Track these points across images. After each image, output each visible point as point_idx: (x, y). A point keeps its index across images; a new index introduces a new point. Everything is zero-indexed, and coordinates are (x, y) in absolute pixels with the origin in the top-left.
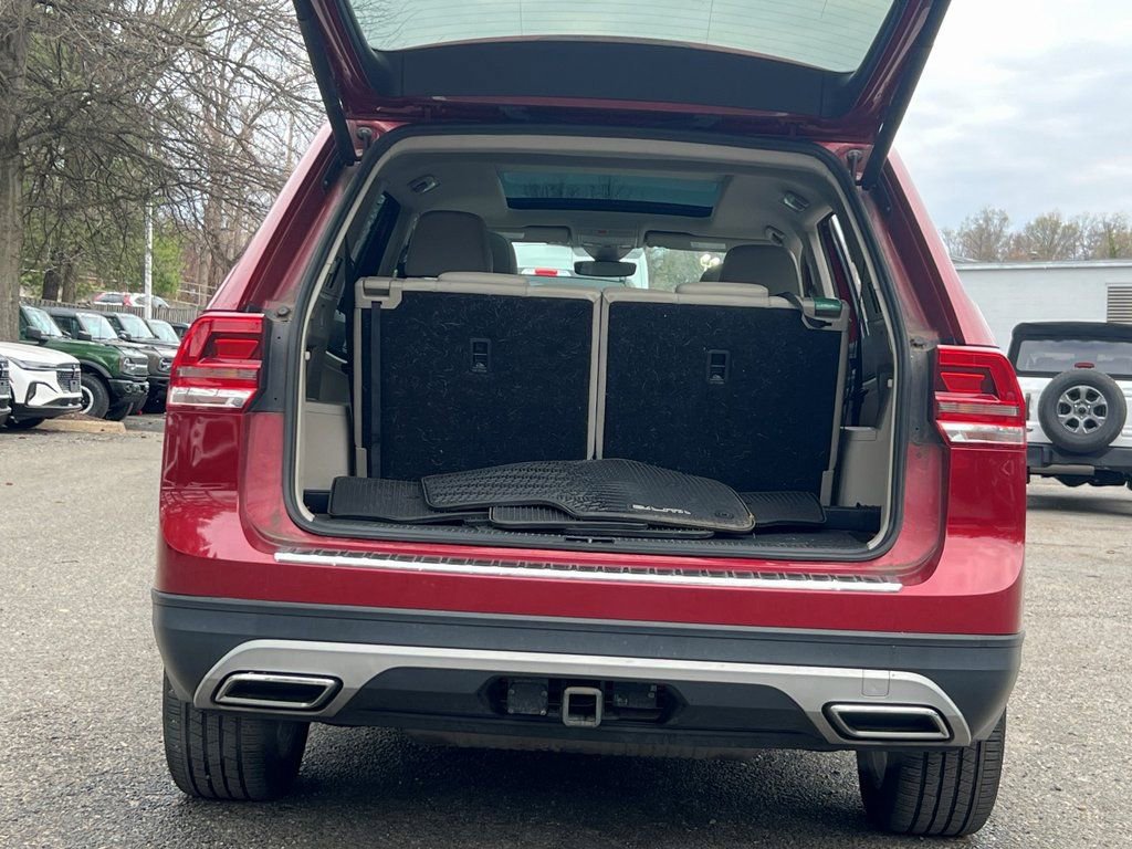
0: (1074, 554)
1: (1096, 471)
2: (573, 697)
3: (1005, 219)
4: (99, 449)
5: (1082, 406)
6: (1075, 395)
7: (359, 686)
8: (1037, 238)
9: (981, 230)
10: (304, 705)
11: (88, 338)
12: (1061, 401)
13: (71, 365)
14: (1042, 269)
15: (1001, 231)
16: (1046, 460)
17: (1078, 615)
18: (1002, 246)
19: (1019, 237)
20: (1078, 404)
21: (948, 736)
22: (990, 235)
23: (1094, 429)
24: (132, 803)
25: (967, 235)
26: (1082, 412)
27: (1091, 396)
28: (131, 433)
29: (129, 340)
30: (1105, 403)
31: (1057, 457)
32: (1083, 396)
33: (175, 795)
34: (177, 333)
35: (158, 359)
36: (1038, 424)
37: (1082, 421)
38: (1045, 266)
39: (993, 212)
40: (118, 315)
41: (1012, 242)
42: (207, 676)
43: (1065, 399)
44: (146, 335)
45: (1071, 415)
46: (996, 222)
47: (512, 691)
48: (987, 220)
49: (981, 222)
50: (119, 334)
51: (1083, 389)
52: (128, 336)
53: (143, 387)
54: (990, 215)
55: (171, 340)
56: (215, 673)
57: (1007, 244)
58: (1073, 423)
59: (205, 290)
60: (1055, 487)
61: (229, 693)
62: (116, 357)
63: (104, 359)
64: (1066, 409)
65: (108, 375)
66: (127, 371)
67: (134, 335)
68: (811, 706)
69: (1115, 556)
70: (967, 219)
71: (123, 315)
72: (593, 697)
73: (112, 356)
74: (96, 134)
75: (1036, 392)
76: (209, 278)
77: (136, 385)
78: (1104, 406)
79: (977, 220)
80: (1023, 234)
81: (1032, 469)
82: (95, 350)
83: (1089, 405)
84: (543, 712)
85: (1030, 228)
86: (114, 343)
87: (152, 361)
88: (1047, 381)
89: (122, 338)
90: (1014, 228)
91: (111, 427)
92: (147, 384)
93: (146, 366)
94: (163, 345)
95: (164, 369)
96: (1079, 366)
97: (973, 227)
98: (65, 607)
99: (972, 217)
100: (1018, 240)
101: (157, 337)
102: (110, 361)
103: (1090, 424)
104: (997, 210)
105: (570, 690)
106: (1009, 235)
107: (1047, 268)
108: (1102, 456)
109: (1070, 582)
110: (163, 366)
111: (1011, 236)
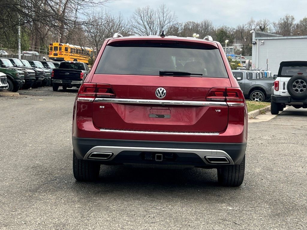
0: (291, 128)
1: (304, 104)
2: (157, 156)
3: (293, 19)
4: (16, 102)
5: (299, 85)
6: (297, 82)
7: (117, 154)
8: (303, 25)
9: (285, 23)
10: (106, 158)
11: (5, 67)
12: (293, 84)
13: (4, 76)
14: (300, 38)
15: (292, 23)
16: (289, 101)
17: (284, 143)
18: (292, 27)
19: (298, 24)
20: (298, 85)
21: (229, 162)
22: (288, 24)
23: (302, 92)
24: (66, 182)
25: (281, 24)
26: (299, 87)
27: (302, 82)
28: (21, 96)
29: (16, 66)
30: (306, 84)
31: (292, 100)
32: (300, 83)
33: (74, 180)
34: (30, 63)
35: (26, 73)
36: (287, 91)
37: (299, 90)
38: (301, 37)
39: (289, 16)
40: (13, 59)
41: (295, 26)
42: (87, 153)
43: (295, 83)
44: (21, 65)
45: (296, 88)
46: (290, 20)
47: (146, 155)
48: (287, 19)
49: (285, 20)
50: (13, 65)
51: (300, 80)
52: (16, 65)
53: (23, 82)
54: (288, 18)
55: (29, 66)
56: (89, 152)
57: (294, 27)
58: (297, 90)
59: (34, 48)
60: (292, 108)
61: (91, 156)
62: (15, 73)
63: (12, 73)
64: (295, 86)
65: (13, 78)
66: (18, 77)
67: (18, 65)
68: (202, 157)
69: (303, 128)
70: (281, 19)
71: (14, 59)
72: (161, 156)
73: (14, 72)
74: (8, 6)
75: (286, 81)
76: (35, 43)
77: (21, 81)
78: (305, 85)
79: (284, 19)
80: (299, 24)
81: (286, 104)
82: (9, 70)
83: (301, 85)
84: (152, 159)
85: (301, 21)
86: (12, 68)
87: (25, 73)
88: (290, 78)
89: (14, 66)
90: (296, 22)
91: (15, 94)
92: (24, 81)
93: (24, 75)
94: (27, 68)
95: (28, 76)
96: (299, 74)
97: (283, 22)
98: (31, 144)
99: (282, 18)
100: (297, 26)
101: (24, 65)
102: (13, 74)
103: (301, 90)
104: (290, 16)
105: (156, 154)
106: (294, 24)
107: (302, 38)
108: (305, 99)
109: (286, 135)
110: (28, 75)
111: (295, 24)
